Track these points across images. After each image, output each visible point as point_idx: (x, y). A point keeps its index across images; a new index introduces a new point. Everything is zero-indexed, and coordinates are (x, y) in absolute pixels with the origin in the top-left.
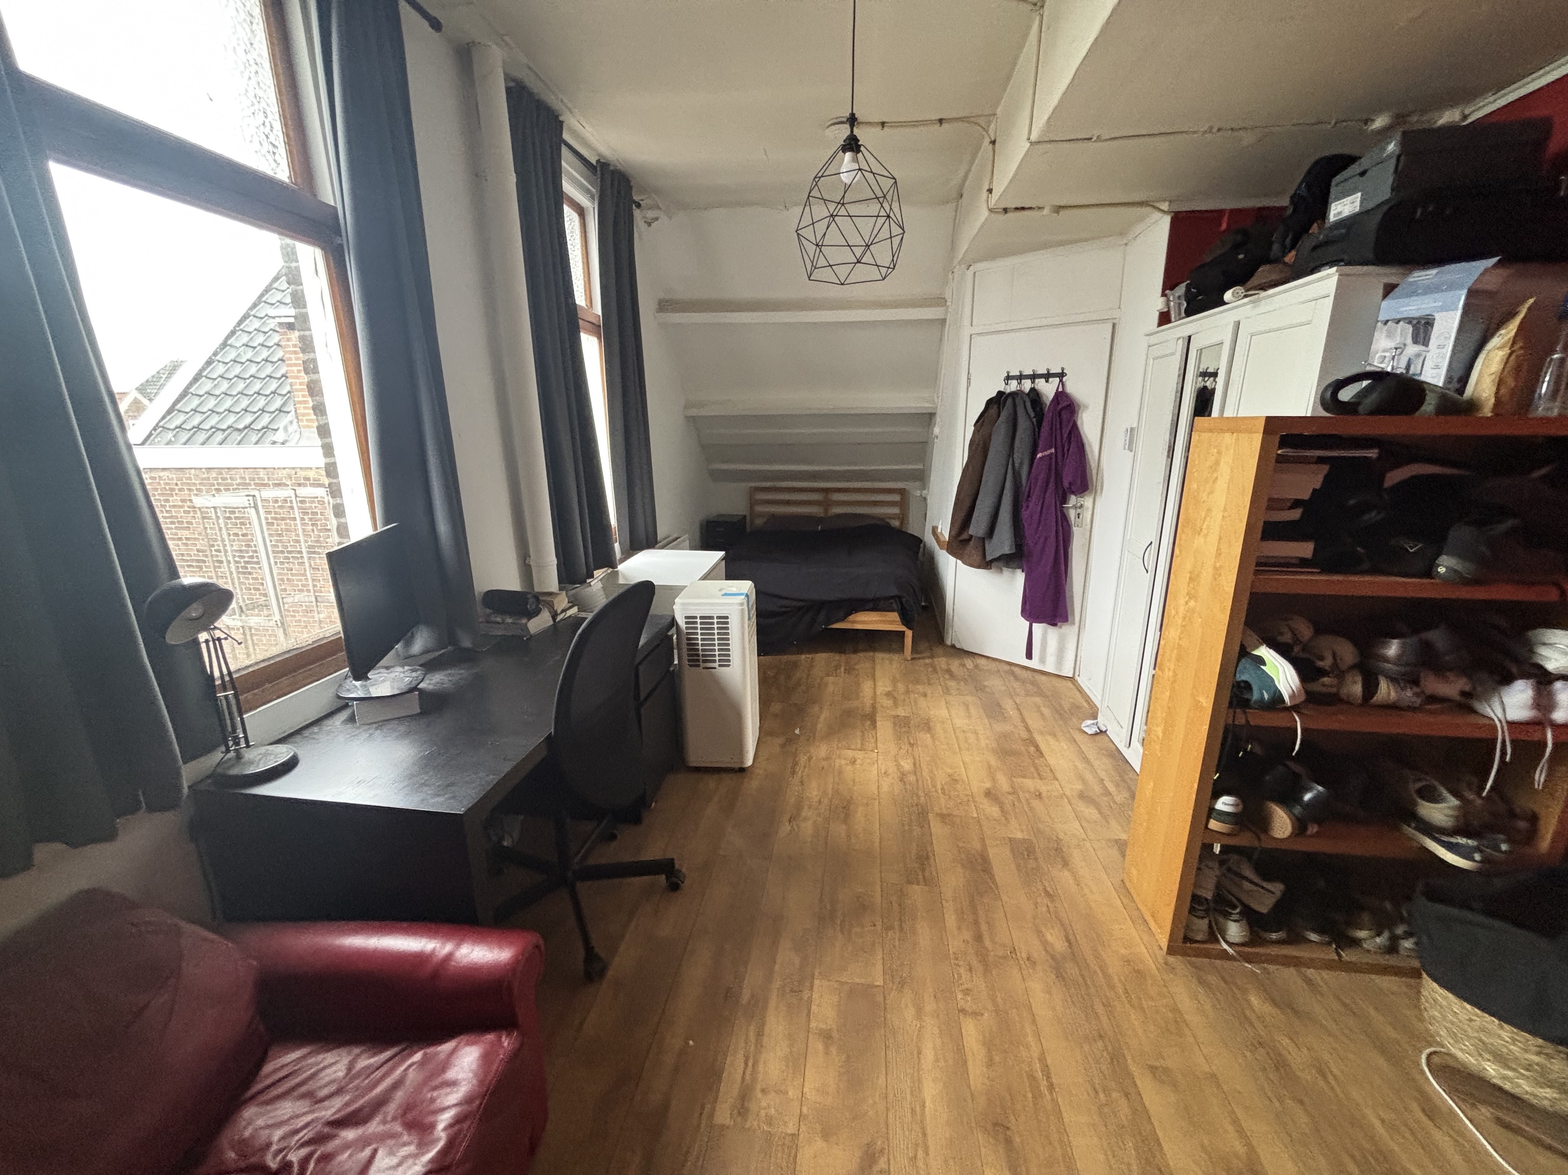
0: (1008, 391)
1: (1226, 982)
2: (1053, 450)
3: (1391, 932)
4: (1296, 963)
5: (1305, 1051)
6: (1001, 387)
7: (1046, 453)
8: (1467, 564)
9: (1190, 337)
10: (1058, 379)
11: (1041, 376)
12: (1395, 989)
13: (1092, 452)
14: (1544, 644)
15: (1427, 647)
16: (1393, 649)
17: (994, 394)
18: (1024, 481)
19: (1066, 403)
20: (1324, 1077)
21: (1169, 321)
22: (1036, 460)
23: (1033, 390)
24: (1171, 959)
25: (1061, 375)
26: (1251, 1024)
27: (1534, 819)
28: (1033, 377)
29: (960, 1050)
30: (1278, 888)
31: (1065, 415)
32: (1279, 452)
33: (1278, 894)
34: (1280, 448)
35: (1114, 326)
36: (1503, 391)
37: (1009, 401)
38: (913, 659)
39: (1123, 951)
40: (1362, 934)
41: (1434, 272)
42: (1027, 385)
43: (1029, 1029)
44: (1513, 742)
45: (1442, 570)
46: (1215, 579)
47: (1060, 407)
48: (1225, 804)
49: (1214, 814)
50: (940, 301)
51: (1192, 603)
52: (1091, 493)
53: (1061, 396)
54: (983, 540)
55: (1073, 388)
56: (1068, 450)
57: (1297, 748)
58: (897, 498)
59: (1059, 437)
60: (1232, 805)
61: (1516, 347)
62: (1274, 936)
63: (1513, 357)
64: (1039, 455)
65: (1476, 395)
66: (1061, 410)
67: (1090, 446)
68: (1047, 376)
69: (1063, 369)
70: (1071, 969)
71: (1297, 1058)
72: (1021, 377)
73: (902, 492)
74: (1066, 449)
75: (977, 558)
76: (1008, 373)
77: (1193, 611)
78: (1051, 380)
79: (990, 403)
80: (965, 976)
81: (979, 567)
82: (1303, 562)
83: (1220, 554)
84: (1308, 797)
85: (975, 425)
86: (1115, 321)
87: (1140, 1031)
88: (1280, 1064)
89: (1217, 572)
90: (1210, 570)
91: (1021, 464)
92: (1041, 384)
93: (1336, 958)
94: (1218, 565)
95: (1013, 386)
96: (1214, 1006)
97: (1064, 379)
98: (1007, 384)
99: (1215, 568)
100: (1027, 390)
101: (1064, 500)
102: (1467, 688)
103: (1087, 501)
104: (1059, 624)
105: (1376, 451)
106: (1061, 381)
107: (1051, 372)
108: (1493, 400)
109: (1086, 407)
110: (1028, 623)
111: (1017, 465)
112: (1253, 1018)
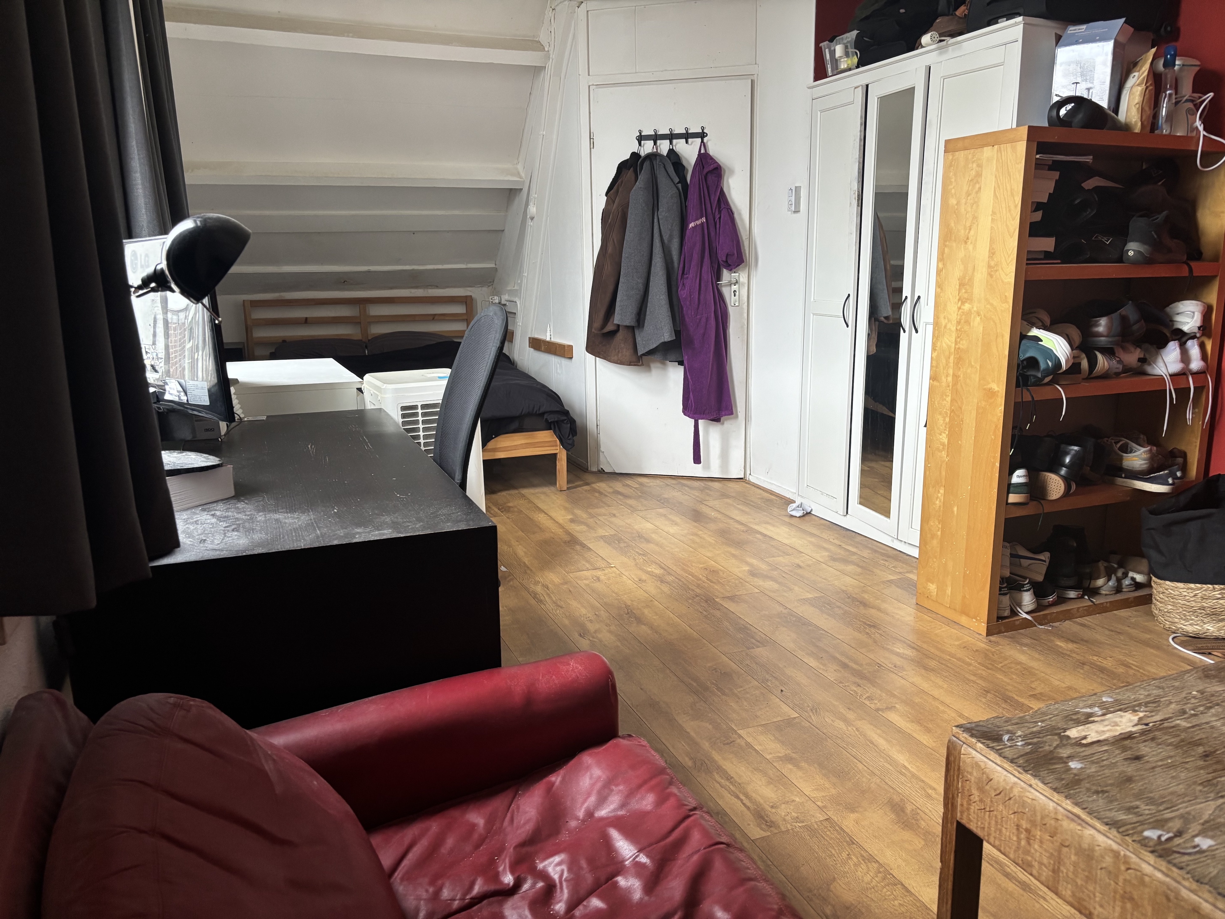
0: (643, 154)
1: (1036, 640)
2: (704, 219)
3: (1115, 575)
4: (1068, 616)
5: (1109, 658)
6: (635, 147)
7: (698, 222)
8: (1146, 247)
9: (867, 86)
10: (699, 140)
11: (679, 136)
12: (1130, 614)
13: (742, 220)
14: (1178, 314)
15: (1124, 319)
16: (1102, 325)
17: (627, 156)
18: (675, 258)
19: (712, 167)
20: (1130, 667)
21: (825, 76)
22: (688, 232)
23: (671, 152)
24: (992, 638)
25: (702, 135)
26: (1069, 656)
27: (1184, 455)
28: (671, 137)
29: (900, 731)
30: (1045, 556)
31: (710, 178)
32: (1038, 156)
33: (1048, 561)
34: (1037, 154)
35: (753, 82)
36: (1144, 118)
37: (647, 164)
38: (568, 488)
39: (957, 643)
40: (1100, 582)
41: (1084, 27)
42: (664, 147)
43: (936, 704)
44: (1175, 389)
45: (1131, 253)
46: (991, 276)
47: (706, 171)
48: (1019, 477)
49: (1012, 489)
50: (535, 45)
51: (967, 306)
52: (746, 266)
53: (704, 158)
54: (631, 329)
55: (714, 150)
56: (720, 218)
57: (1063, 414)
58: (460, 309)
59: (708, 205)
60: (1023, 476)
61: (1148, 85)
62: (1051, 599)
63: (1147, 91)
64: (692, 225)
65: (1128, 120)
66: (707, 174)
67: (740, 214)
68: (687, 136)
69: (703, 128)
70: (933, 664)
71: (1108, 663)
72: (656, 138)
73: (467, 301)
74: (717, 217)
75: (627, 353)
76: (640, 132)
77: (969, 312)
78: (690, 140)
79: (622, 167)
80: (859, 690)
81: (630, 364)
82: (1048, 255)
83: (994, 254)
84: (1067, 460)
85: (607, 194)
86: (752, 77)
87: (1008, 681)
88: (1102, 670)
89: (992, 270)
90: (985, 270)
91: (671, 236)
92: (680, 146)
93: (1091, 604)
94: (992, 263)
95: (648, 147)
96: (1039, 654)
97: (705, 140)
98: (640, 144)
99: (989, 266)
100: (665, 152)
101: (719, 277)
102: (1142, 356)
103: (741, 276)
104: (722, 419)
105: (1091, 157)
106: (702, 141)
107: (690, 132)
108: (1139, 124)
109: (732, 172)
110: (692, 421)
111: (666, 238)
112: (1068, 653)
